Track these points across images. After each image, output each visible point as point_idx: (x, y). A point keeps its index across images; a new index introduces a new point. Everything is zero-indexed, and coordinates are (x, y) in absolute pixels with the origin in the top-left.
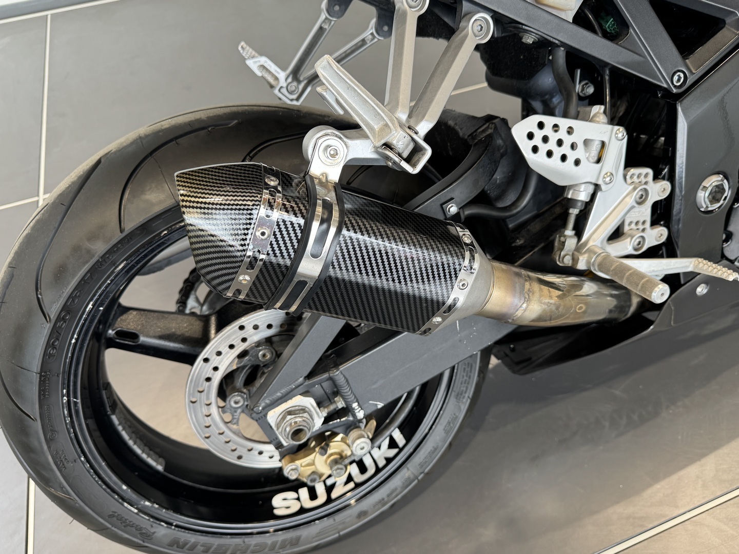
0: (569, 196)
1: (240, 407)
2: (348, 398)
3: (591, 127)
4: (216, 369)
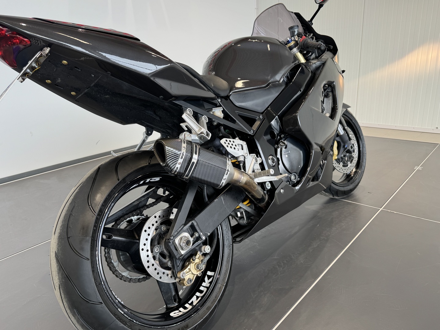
0: (239, 160)
1: (158, 252)
2: (198, 231)
3: (237, 141)
4: (149, 235)
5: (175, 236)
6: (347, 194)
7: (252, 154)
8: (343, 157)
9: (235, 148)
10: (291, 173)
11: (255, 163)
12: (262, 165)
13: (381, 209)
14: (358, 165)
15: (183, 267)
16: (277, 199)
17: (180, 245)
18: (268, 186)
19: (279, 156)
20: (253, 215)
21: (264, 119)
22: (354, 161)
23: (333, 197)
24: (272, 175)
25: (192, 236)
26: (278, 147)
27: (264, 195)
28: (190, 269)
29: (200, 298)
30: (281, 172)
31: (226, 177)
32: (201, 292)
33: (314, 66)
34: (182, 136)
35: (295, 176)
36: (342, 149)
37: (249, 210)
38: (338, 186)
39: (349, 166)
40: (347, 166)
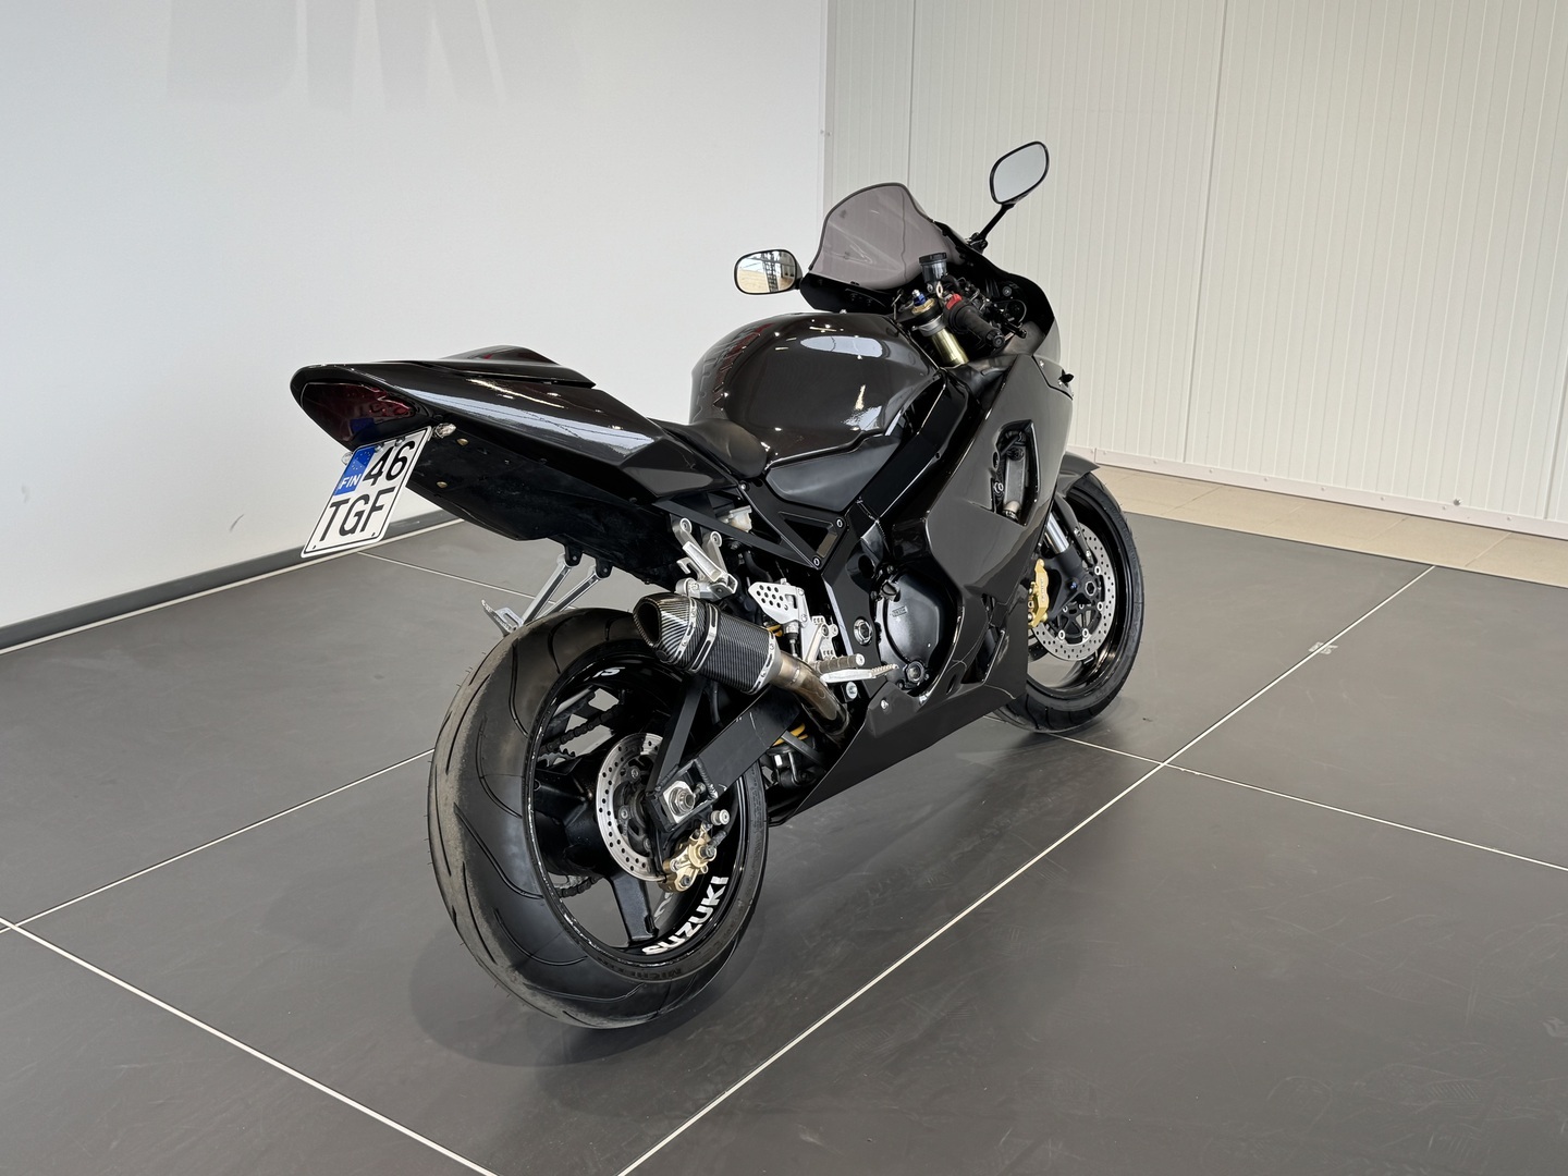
0: (788, 632)
1: (626, 819)
2: (705, 779)
3: (785, 588)
4: (610, 783)
5: (665, 787)
6: (1082, 720)
7: (817, 617)
8: (1069, 616)
9: (779, 605)
10: (908, 663)
11: (823, 638)
12: (838, 641)
13: (1162, 765)
14: (1116, 638)
15: (673, 853)
16: (872, 724)
17: (674, 804)
18: (852, 693)
19: (879, 619)
20: (813, 764)
21: (847, 527)
22: (1100, 627)
23: (1037, 728)
24: (860, 668)
25: (693, 789)
26: (879, 598)
27: (841, 712)
28: (687, 858)
29: (699, 926)
30: (883, 658)
31: (765, 671)
32: (701, 915)
33: (978, 379)
34: (680, 588)
35: (917, 669)
36: (1062, 593)
37: (804, 749)
38: (1049, 696)
39: (1084, 641)
40: (1080, 639)
